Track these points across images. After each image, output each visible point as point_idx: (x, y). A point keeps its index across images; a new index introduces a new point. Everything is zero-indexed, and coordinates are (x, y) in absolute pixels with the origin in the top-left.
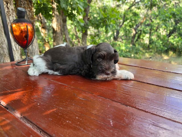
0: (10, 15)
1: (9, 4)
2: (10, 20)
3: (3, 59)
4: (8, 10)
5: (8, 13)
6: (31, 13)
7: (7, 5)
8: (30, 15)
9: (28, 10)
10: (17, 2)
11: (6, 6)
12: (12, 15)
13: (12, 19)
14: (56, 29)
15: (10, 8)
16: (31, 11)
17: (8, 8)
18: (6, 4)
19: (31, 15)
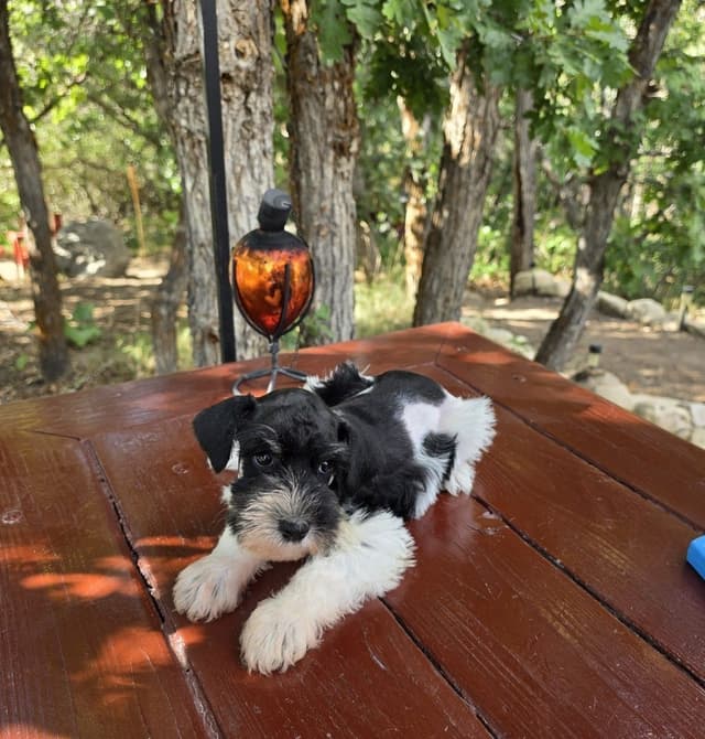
0: (253, 137)
1: (253, 96)
2: (249, 156)
3: (208, 301)
4: (249, 118)
5: (245, 132)
6: (345, 100)
7: (247, 97)
8: (338, 112)
9: (333, 89)
10: (295, 51)
11: (242, 101)
12: (259, 137)
13: (257, 153)
14: (456, 149)
15: (256, 108)
16: (346, 93)
17: (248, 111)
18: (243, 97)
19: (342, 111)
